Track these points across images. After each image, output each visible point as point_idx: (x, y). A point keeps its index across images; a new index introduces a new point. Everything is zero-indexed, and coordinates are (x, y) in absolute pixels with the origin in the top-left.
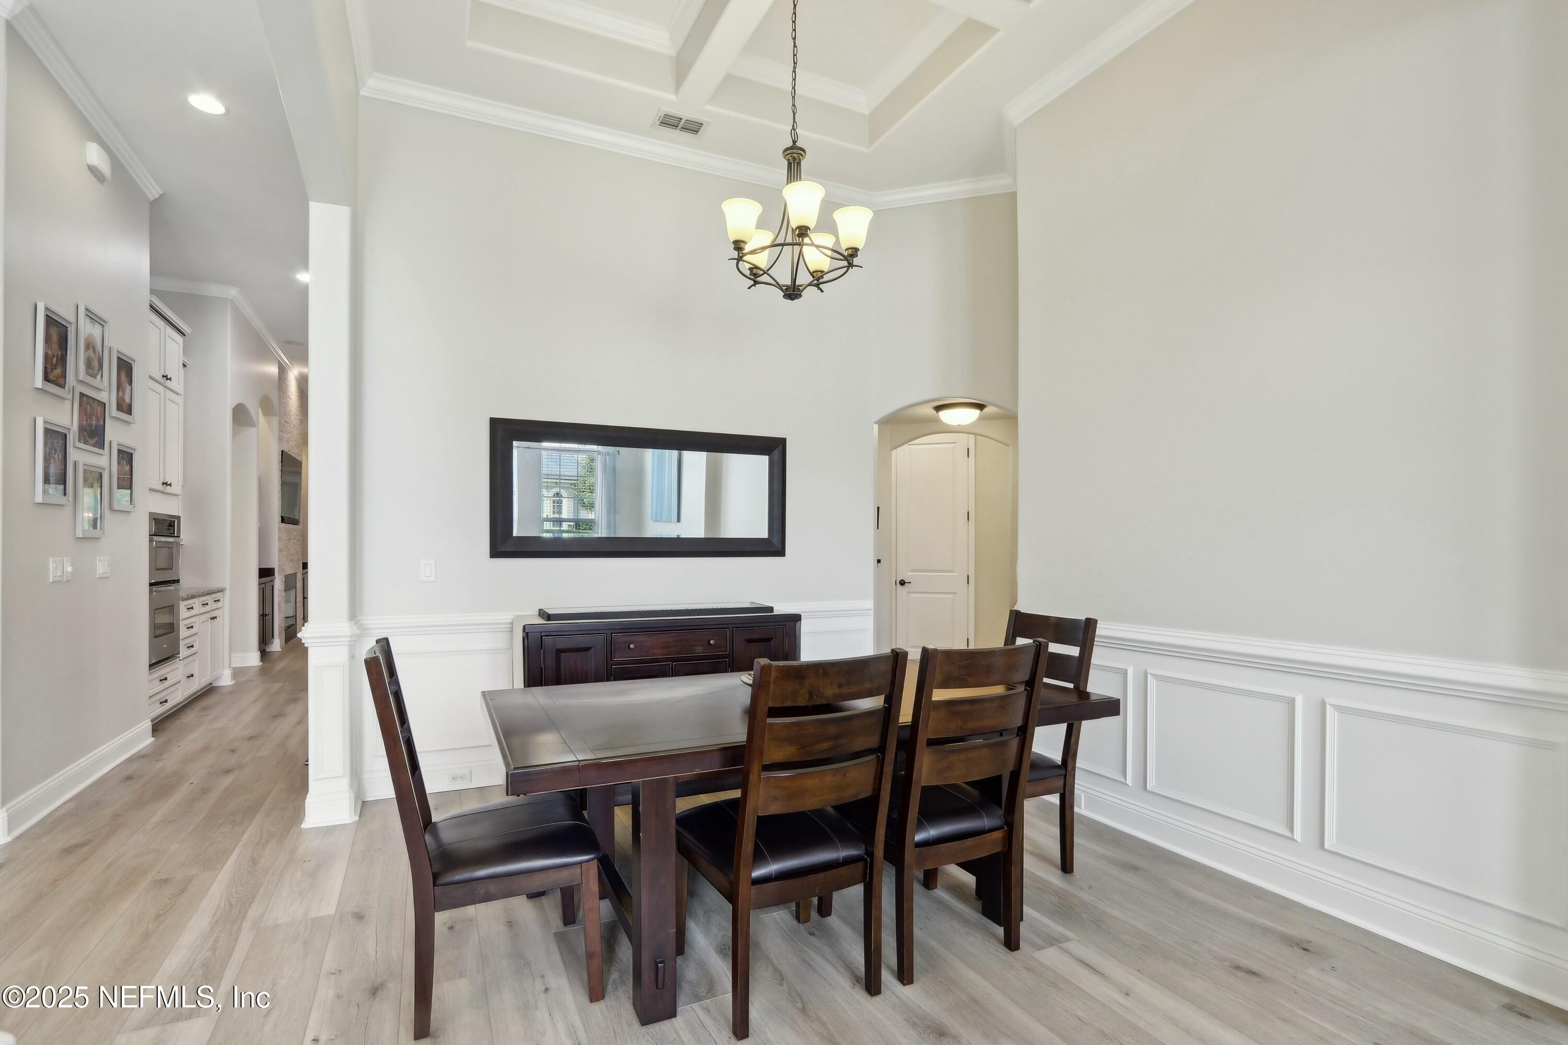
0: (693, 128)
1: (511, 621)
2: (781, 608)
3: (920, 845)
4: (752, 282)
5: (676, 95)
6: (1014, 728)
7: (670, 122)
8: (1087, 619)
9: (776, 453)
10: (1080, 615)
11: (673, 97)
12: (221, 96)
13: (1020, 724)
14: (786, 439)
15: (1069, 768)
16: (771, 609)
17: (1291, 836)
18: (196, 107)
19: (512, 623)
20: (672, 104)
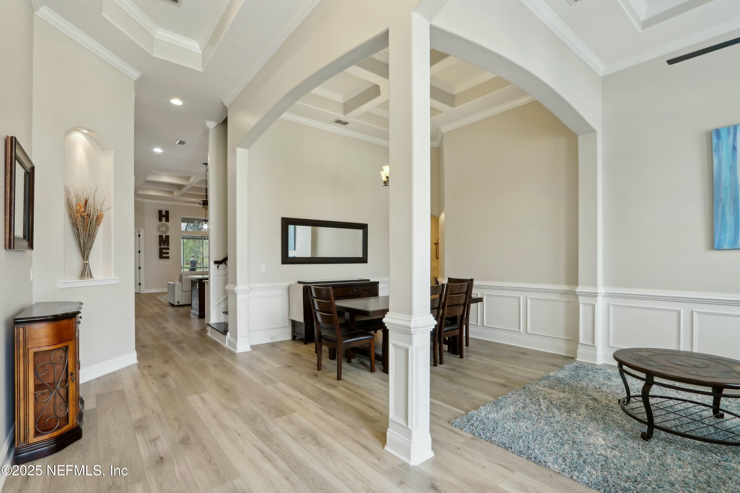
0: (345, 123)
1: (288, 285)
2: (372, 280)
3: (445, 331)
4: (385, 185)
5: (344, 115)
6: (462, 304)
7: (339, 122)
8: (471, 279)
9: (365, 229)
10: (469, 278)
11: (343, 116)
12: (181, 99)
13: (464, 303)
14: (368, 224)
15: (468, 318)
16: (369, 280)
17: (520, 331)
18: (174, 104)
19: (289, 286)
20: (341, 117)
